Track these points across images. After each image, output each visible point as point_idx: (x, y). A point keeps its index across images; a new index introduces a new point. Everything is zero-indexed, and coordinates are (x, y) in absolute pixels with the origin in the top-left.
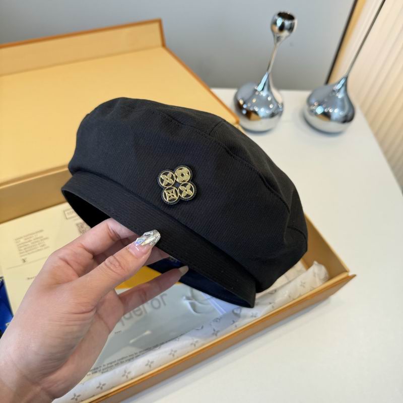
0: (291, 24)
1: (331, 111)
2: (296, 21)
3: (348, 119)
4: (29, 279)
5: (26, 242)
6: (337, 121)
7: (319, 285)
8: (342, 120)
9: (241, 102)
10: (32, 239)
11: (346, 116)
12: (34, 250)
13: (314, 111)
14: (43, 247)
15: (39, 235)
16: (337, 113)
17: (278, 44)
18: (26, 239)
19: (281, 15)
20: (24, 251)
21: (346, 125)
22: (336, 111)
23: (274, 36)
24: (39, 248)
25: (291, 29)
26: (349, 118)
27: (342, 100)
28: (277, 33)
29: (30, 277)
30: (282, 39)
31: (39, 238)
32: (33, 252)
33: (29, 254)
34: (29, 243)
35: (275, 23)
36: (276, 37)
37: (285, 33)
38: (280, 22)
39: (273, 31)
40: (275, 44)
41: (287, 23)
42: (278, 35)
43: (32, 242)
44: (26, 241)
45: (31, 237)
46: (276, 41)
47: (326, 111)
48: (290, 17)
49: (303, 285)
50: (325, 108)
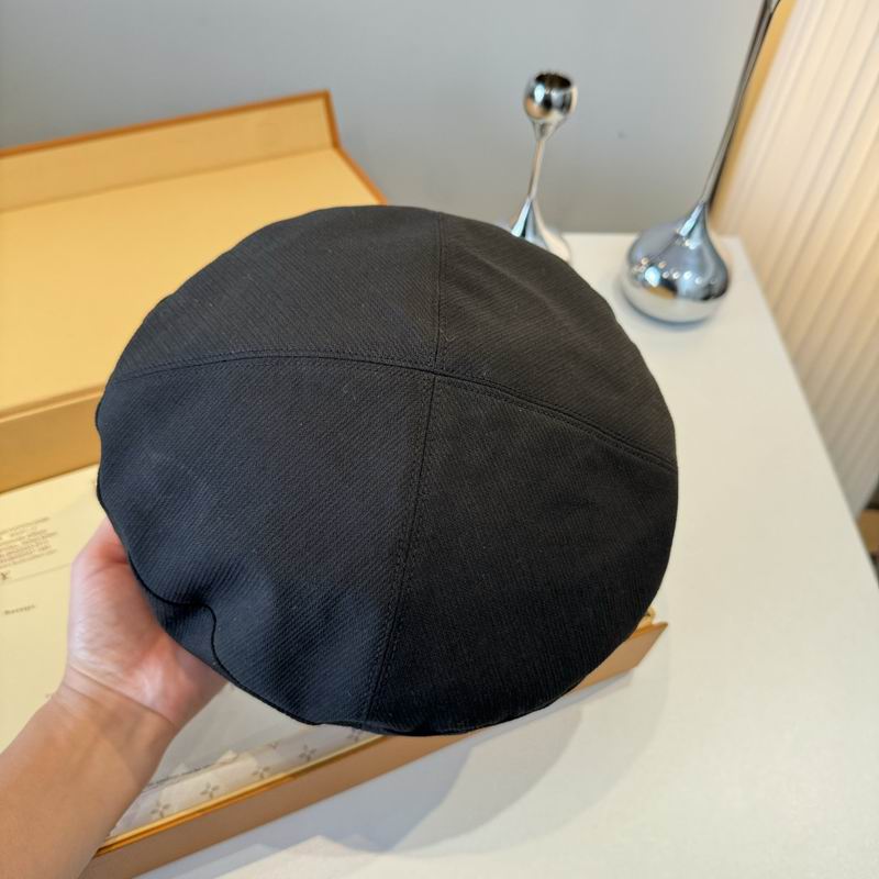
0: (564, 97)
1: (675, 276)
2: (574, 91)
4: (7, 612)
5: (13, 541)
6: (690, 296)
8: (702, 295)
10: (25, 534)
11: (709, 286)
12: (26, 557)
13: (640, 276)
14: (45, 552)
15: (40, 527)
16: (688, 280)
17: (544, 141)
18: (12, 535)
19: (541, 79)
20: (6, 557)
21: (711, 304)
22: (687, 276)
23: (534, 124)
24: (37, 553)
25: (565, 106)
26: (716, 291)
27: (699, 252)
28: (539, 118)
29: (10, 609)
30: (550, 129)
31: (39, 533)
32: (24, 561)
33: (15, 563)
34: (19, 543)
35: (531, 96)
36: (538, 126)
37: (555, 116)
38: (540, 92)
39: (529, 113)
40: (539, 140)
41: (556, 95)
42: (541, 122)
43: (26, 540)
44: (14, 538)
45: (23, 532)
46: (538, 134)
47: (665, 276)
48: (563, 83)
50: (662, 271)
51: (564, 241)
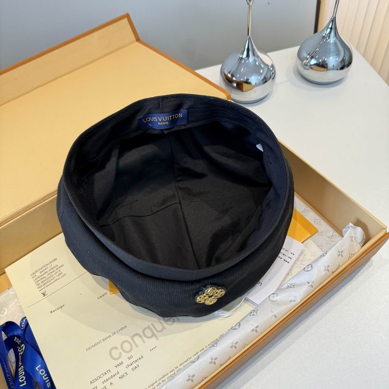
1: (326, 59)
3: (345, 64)
4: (52, 312)
6: (334, 68)
7: (358, 250)
8: (340, 66)
9: (230, 76)
10: (47, 270)
11: (343, 60)
12: (52, 281)
13: (309, 64)
14: (60, 276)
15: (54, 264)
16: (332, 61)
17: (251, 3)
18: (41, 272)
20: (42, 284)
21: (346, 70)
22: (332, 58)
24: (56, 278)
27: (335, 44)
31: (54, 268)
32: (51, 284)
33: (47, 286)
40: (249, 4)
47: (319, 61)
49: (340, 254)
50: (318, 59)
51: (267, 55)
